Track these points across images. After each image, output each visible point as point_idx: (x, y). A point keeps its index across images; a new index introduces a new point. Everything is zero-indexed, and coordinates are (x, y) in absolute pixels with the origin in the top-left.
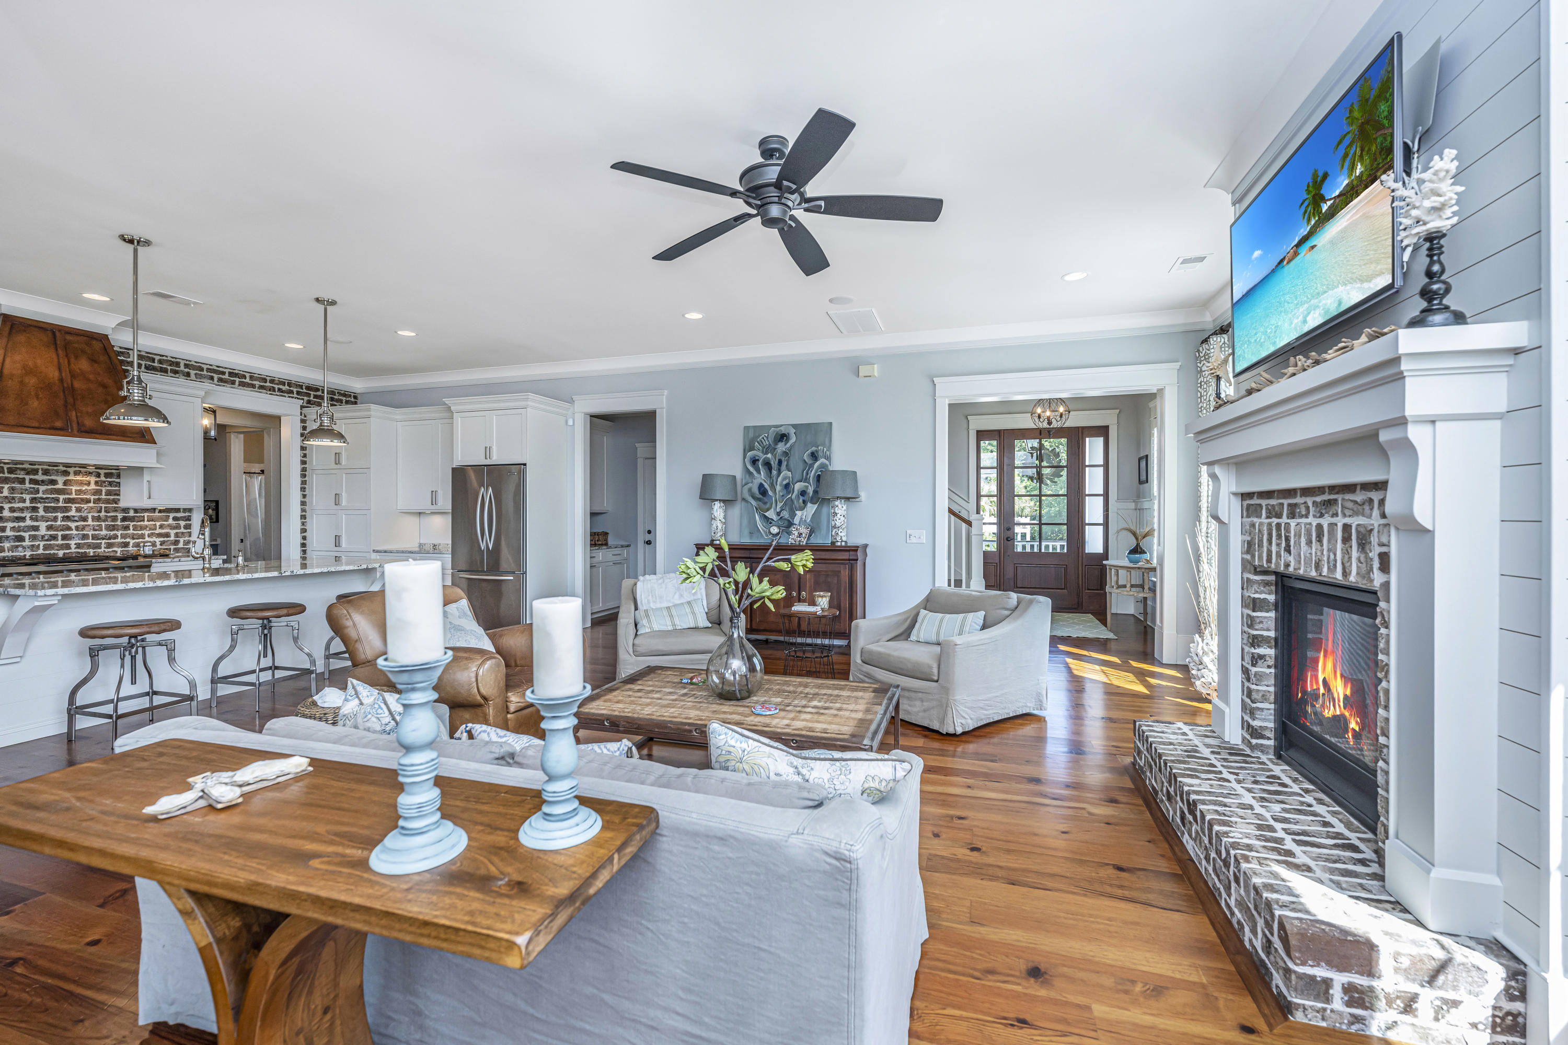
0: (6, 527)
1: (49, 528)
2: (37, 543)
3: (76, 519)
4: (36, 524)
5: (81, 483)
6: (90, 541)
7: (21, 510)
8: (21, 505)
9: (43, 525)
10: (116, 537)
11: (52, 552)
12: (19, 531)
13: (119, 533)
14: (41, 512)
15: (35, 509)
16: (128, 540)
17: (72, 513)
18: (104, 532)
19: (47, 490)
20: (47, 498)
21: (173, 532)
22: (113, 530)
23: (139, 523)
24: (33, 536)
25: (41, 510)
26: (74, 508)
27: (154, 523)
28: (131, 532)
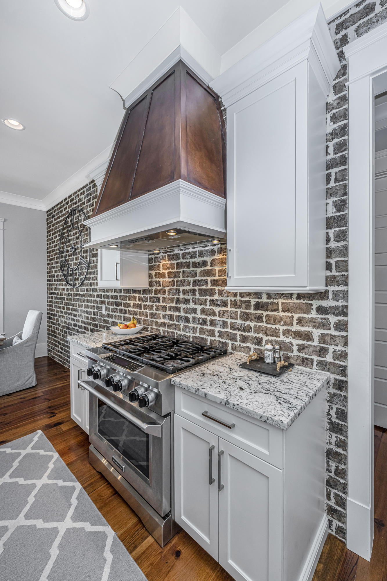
0: (180, 308)
1: (203, 311)
2: (196, 326)
3: (219, 303)
4: (195, 306)
6: (229, 330)
7: (188, 292)
8: (187, 288)
9: (199, 307)
10: (248, 329)
11: (204, 337)
12: (186, 313)
13: (253, 324)
14: (198, 296)
15: (194, 291)
16: (261, 335)
17: (216, 297)
18: (239, 322)
19: (201, 272)
20: (201, 280)
21: (316, 333)
22: (246, 320)
23: (273, 313)
24: (194, 318)
25: (197, 293)
26: (217, 291)
27: (290, 315)
28: (264, 324)
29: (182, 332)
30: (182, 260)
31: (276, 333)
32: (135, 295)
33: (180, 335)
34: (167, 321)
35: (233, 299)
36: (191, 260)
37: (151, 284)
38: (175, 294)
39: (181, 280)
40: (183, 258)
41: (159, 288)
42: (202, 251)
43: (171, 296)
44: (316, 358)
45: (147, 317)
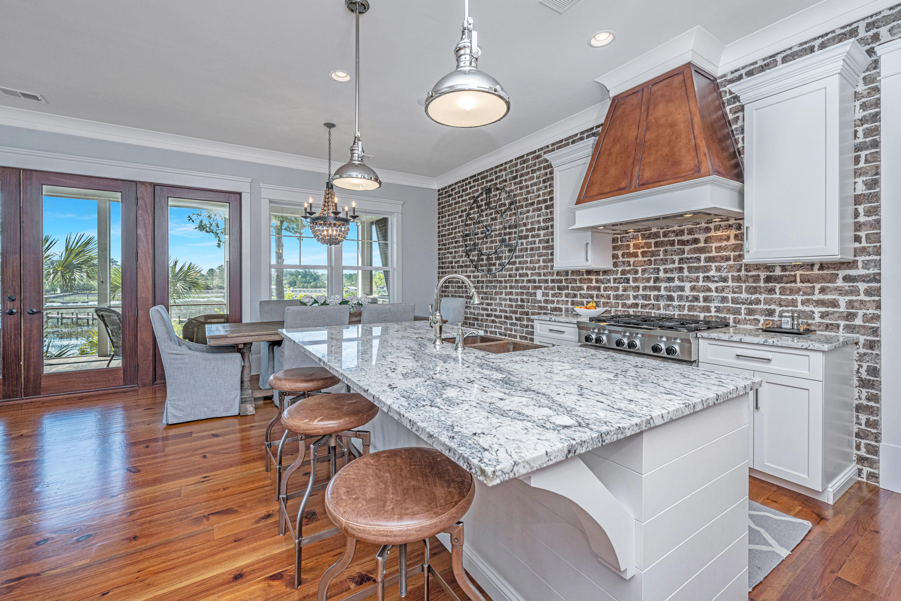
0: (660, 287)
1: (693, 289)
2: (682, 304)
3: (716, 279)
4: (682, 284)
5: (720, 239)
6: (730, 304)
7: (671, 270)
8: (671, 266)
9: (687, 285)
10: (757, 302)
11: (695, 313)
12: (670, 291)
13: (762, 297)
14: (686, 273)
15: (681, 269)
16: (773, 307)
17: (712, 273)
18: (744, 296)
19: (691, 250)
20: (691, 258)
21: (843, 301)
22: (755, 293)
23: (789, 285)
24: (680, 298)
25: (685, 271)
26: (714, 268)
27: (811, 285)
28: (777, 296)
29: (662, 311)
30: (662, 239)
31: (794, 303)
32: (590, 277)
33: (660, 314)
34: (641, 302)
35: (736, 274)
36: (676, 239)
37: (615, 265)
38: (652, 273)
39: (662, 259)
40: (664, 236)
41: (628, 268)
42: (692, 229)
43: (646, 276)
44: (842, 323)
45: (609, 299)
